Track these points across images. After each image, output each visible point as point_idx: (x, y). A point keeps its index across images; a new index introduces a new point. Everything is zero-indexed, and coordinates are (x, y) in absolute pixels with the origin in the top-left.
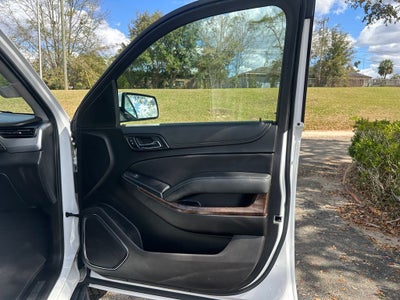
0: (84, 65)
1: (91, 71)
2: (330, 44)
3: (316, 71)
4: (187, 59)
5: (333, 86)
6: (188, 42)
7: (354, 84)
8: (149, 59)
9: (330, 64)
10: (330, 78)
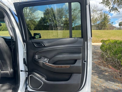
0: (30, 23)
1: (32, 25)
2: (103, 17)
3: (99, 25)
4: (60, 22)
5: (104, 30)
6: (61, 16)
7: (110, 29)
8: (49, 21)
9: (103, 23)
10: (103, 27)
